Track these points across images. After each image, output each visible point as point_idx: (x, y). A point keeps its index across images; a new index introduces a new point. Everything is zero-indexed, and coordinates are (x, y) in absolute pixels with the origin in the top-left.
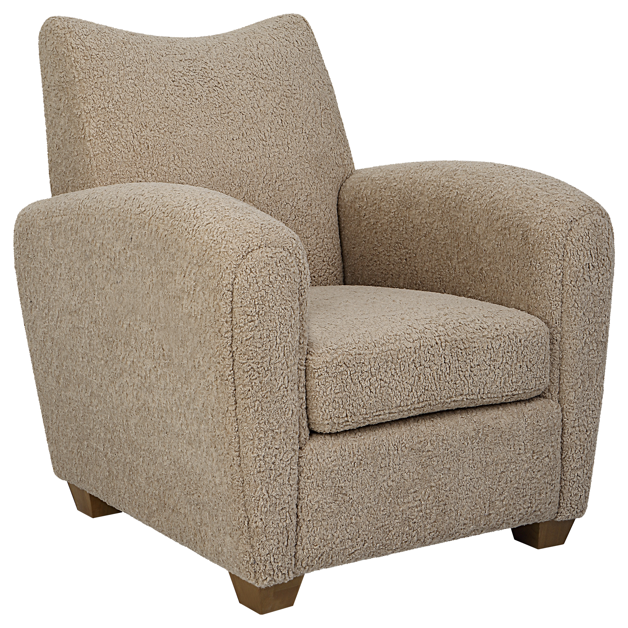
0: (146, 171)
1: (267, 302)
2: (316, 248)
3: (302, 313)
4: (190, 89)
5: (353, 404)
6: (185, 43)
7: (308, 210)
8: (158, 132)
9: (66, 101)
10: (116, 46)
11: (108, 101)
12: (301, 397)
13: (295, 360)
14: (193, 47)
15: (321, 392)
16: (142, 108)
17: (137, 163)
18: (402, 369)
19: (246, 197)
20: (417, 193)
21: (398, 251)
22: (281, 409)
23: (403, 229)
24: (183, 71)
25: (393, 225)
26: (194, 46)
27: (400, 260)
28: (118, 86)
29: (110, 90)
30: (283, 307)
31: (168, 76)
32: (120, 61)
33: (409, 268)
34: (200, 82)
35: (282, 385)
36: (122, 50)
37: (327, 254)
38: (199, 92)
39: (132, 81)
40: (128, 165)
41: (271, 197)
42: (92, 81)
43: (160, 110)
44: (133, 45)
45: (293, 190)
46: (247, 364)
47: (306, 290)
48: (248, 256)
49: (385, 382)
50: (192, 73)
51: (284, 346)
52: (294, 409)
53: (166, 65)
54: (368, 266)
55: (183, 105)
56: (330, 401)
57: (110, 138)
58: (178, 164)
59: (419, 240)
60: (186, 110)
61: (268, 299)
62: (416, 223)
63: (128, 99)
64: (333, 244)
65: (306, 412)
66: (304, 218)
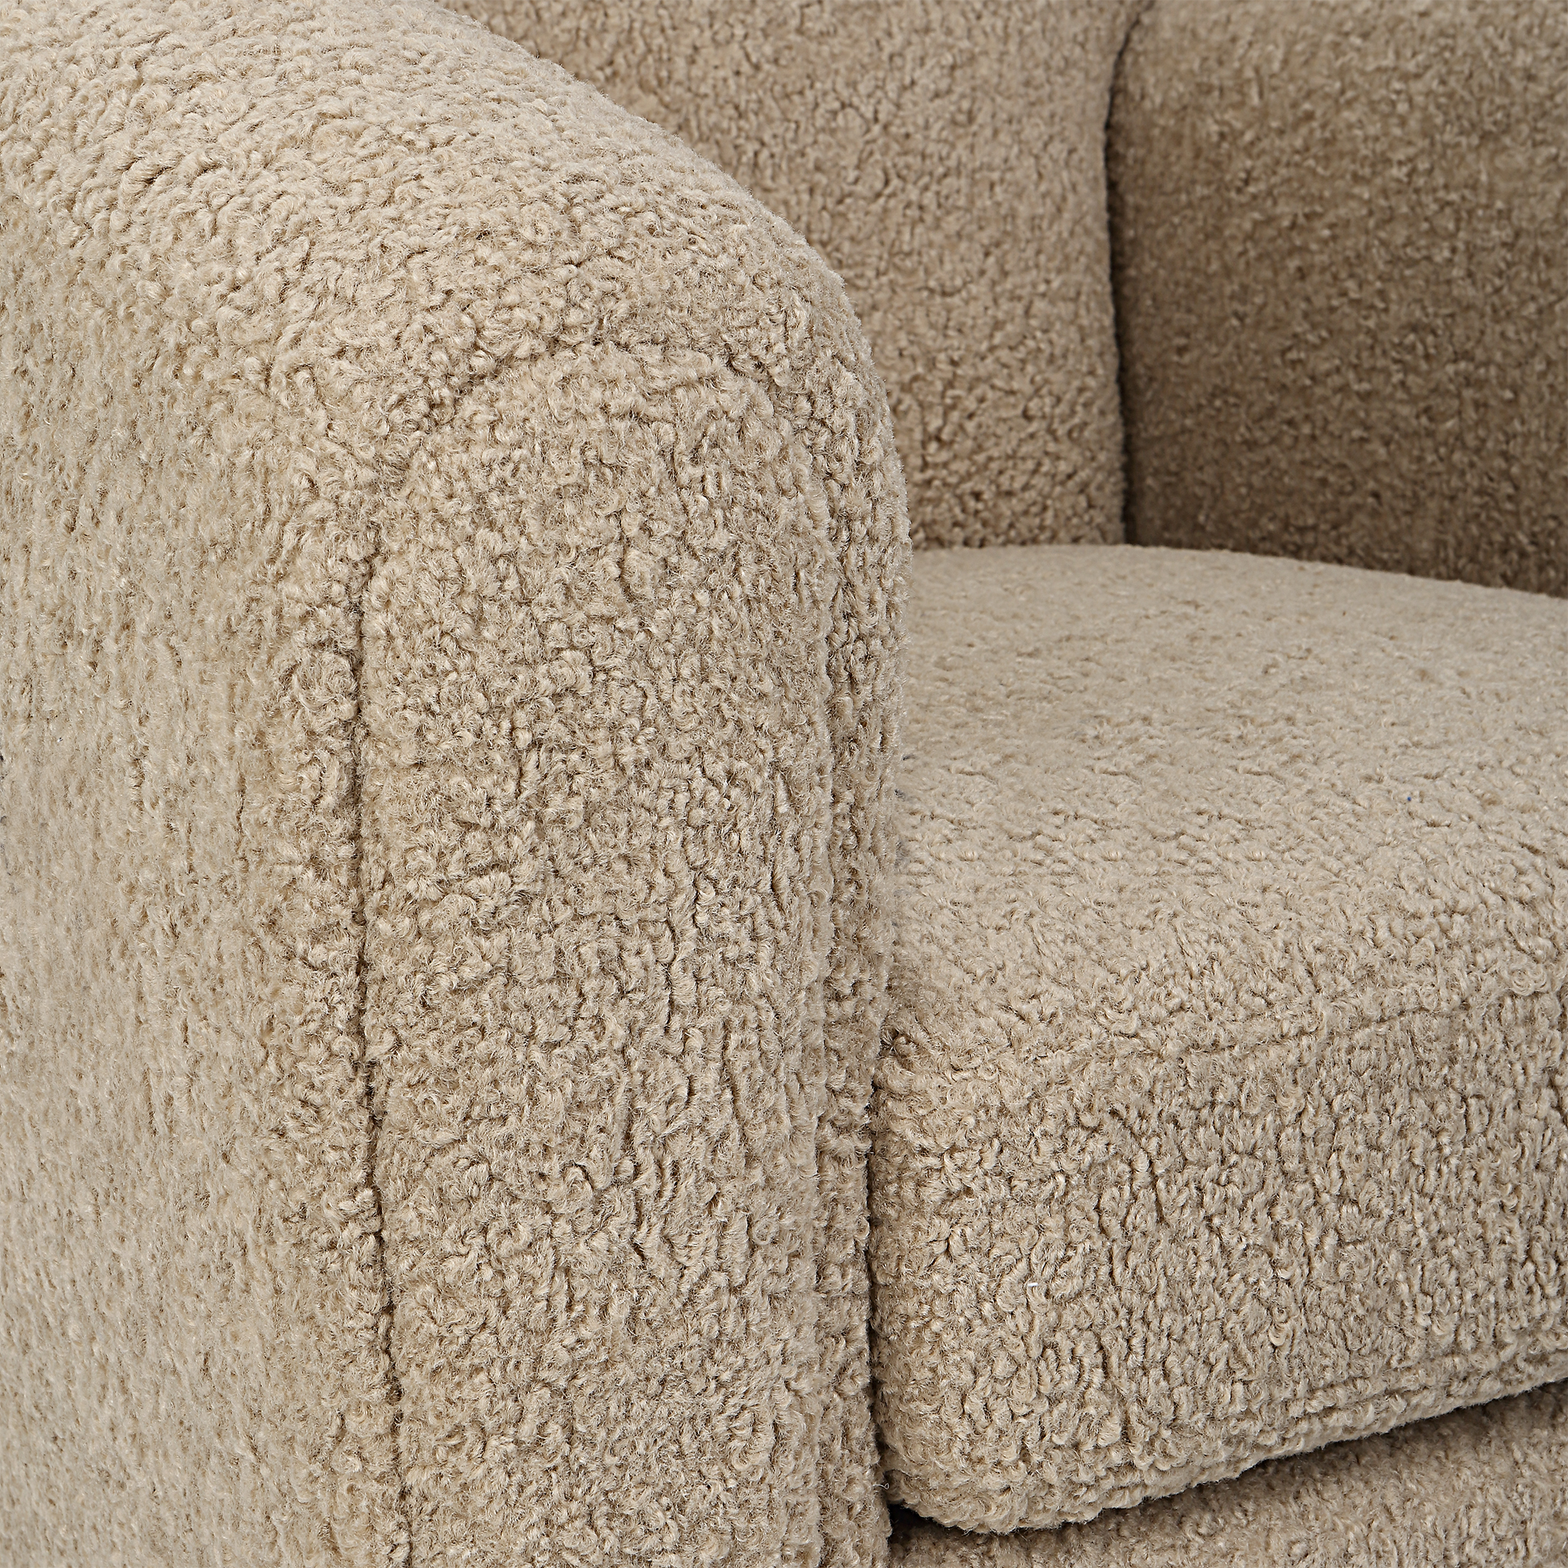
1: (602, 734)
2: (992, 349)
3: (849, 796)
5: (1171, 1360)
7: (953, 146)
12: (838, 1326)
13: (801, 1111)
15: (964, 1296)
18: (1476, 1128)
19: (620, 59)
20: (1544, 52)
21: (1416, 371)
22: (699, 1423)
23: (1454, 250)
25: (1401, 234)
27: (1424, 420)
30: (718, 770)
33: (1472, 465)
35: (706, 1275)
37: (1047, 381)
41: (757, 67)
45: (879, 34)
46: (466, 1150)
47: (876, 644)
48: (468, 406)
49: (1372, 1213)
51: (726, 1026)
52: (786, 1419)
54: (1251, 445)
56: (1019, 1353)
59: (1540, 311)
61: (611, 714)
62: (1532, 218)
64: (1081, 328)
65: (872, 1408)
66: (934, 187)
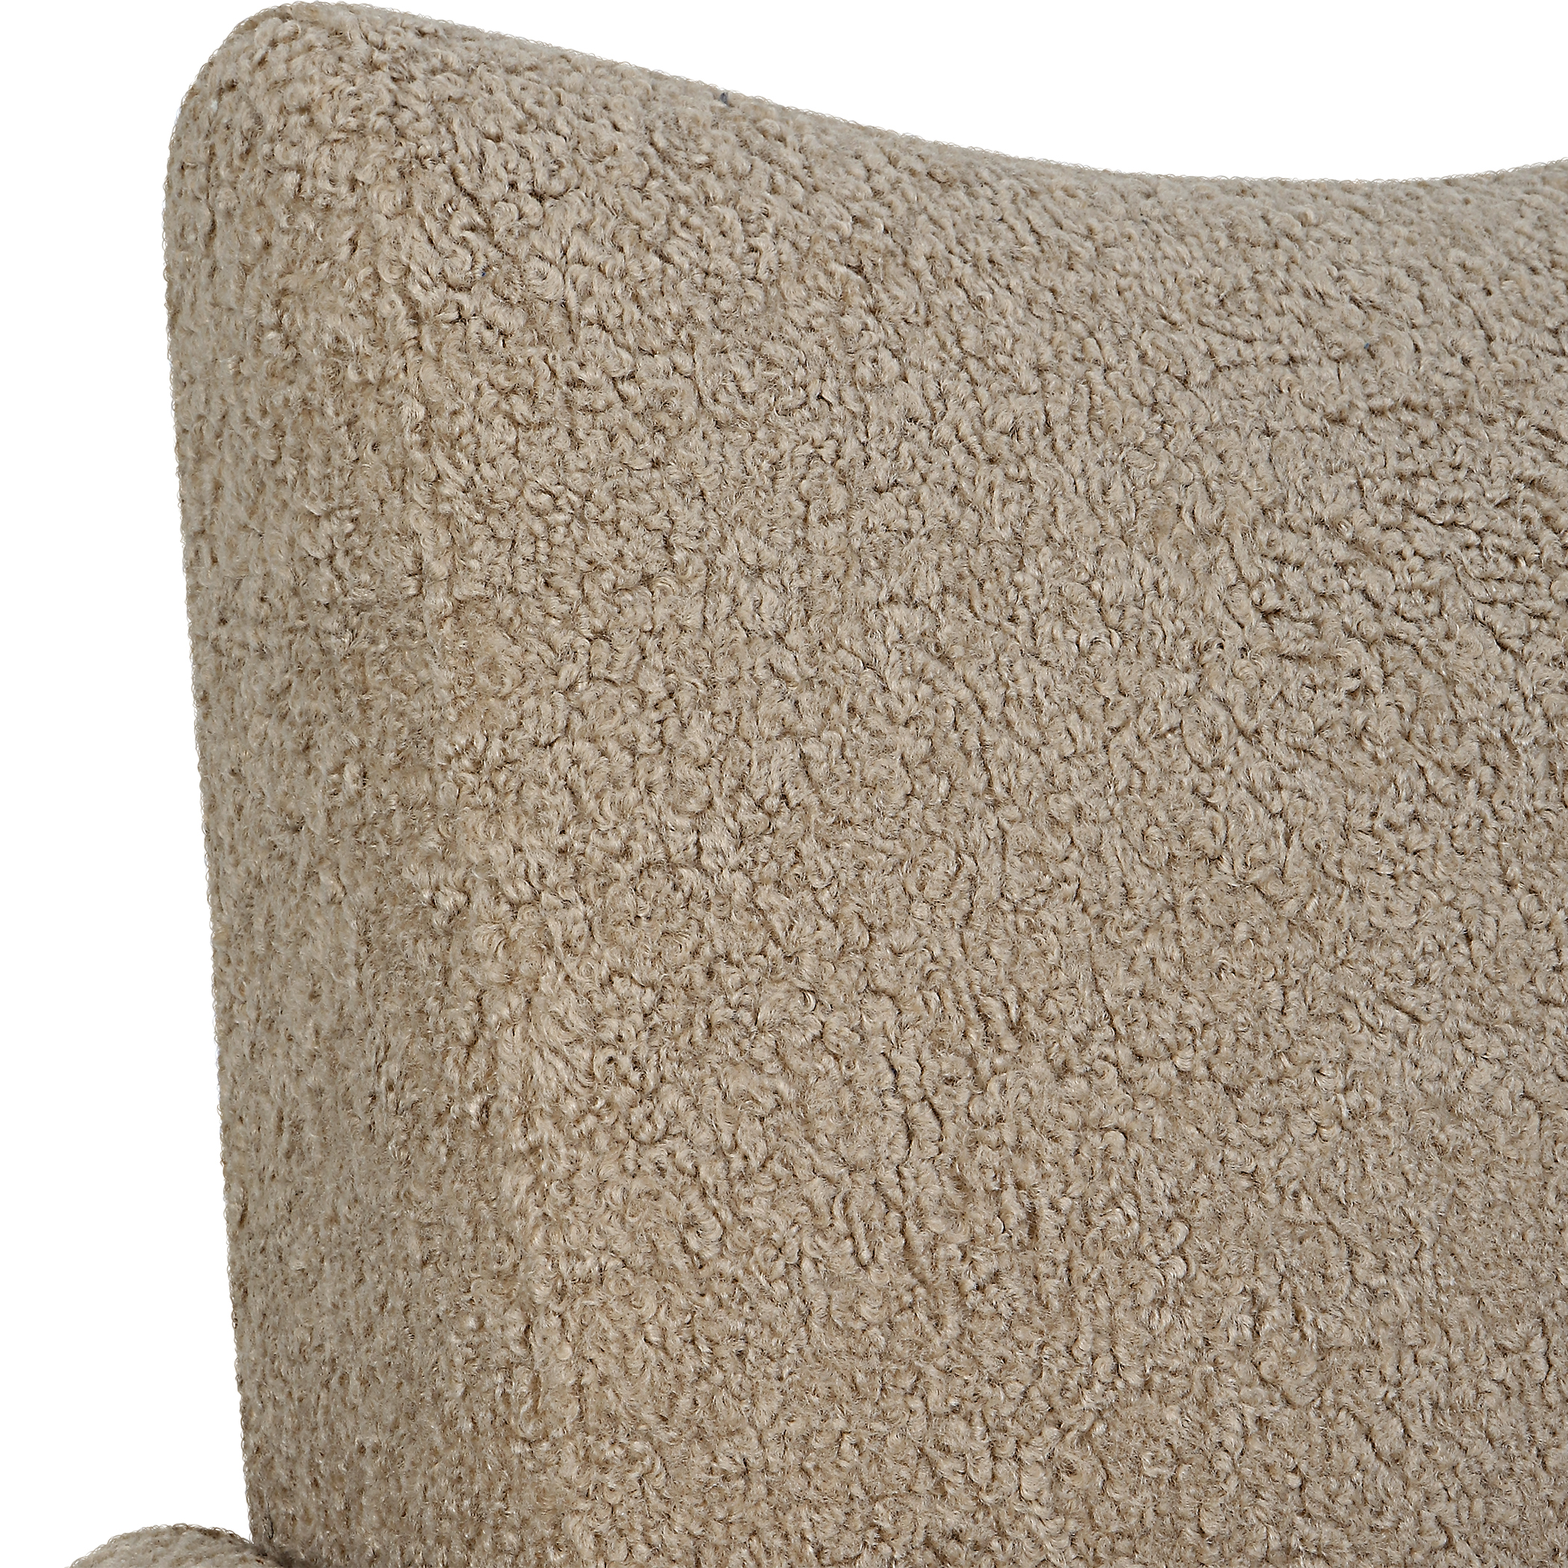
0: (1008, 1448)
4: (1412, 684)
6: (1372, 253)
8: (1125, 1081)
9: (351, 771)
10: (795, 293)
11: (693, 806)
14: (1439, 290)
16: (990, 867)
17: (932, 1371)
24: (1359, 517)
26: (1448, 280)
28: (790, 669)
29: (720, 706)
31: (1225, 564)
32: (818, 434)
34: (1498, 617)
36: (842, 330)
38: (1482, 710)
39: (916, 621)
40: (855, 1388)
42: (569, 620)
43: (1144, 884)
44: (941, 284)
50: (1428, 539)
53: (1212, 466)
55: (1346, 831)
57: (704, 1136)
58: (1287, 1381)
60: (1368, 880)
63: (871, 787)
